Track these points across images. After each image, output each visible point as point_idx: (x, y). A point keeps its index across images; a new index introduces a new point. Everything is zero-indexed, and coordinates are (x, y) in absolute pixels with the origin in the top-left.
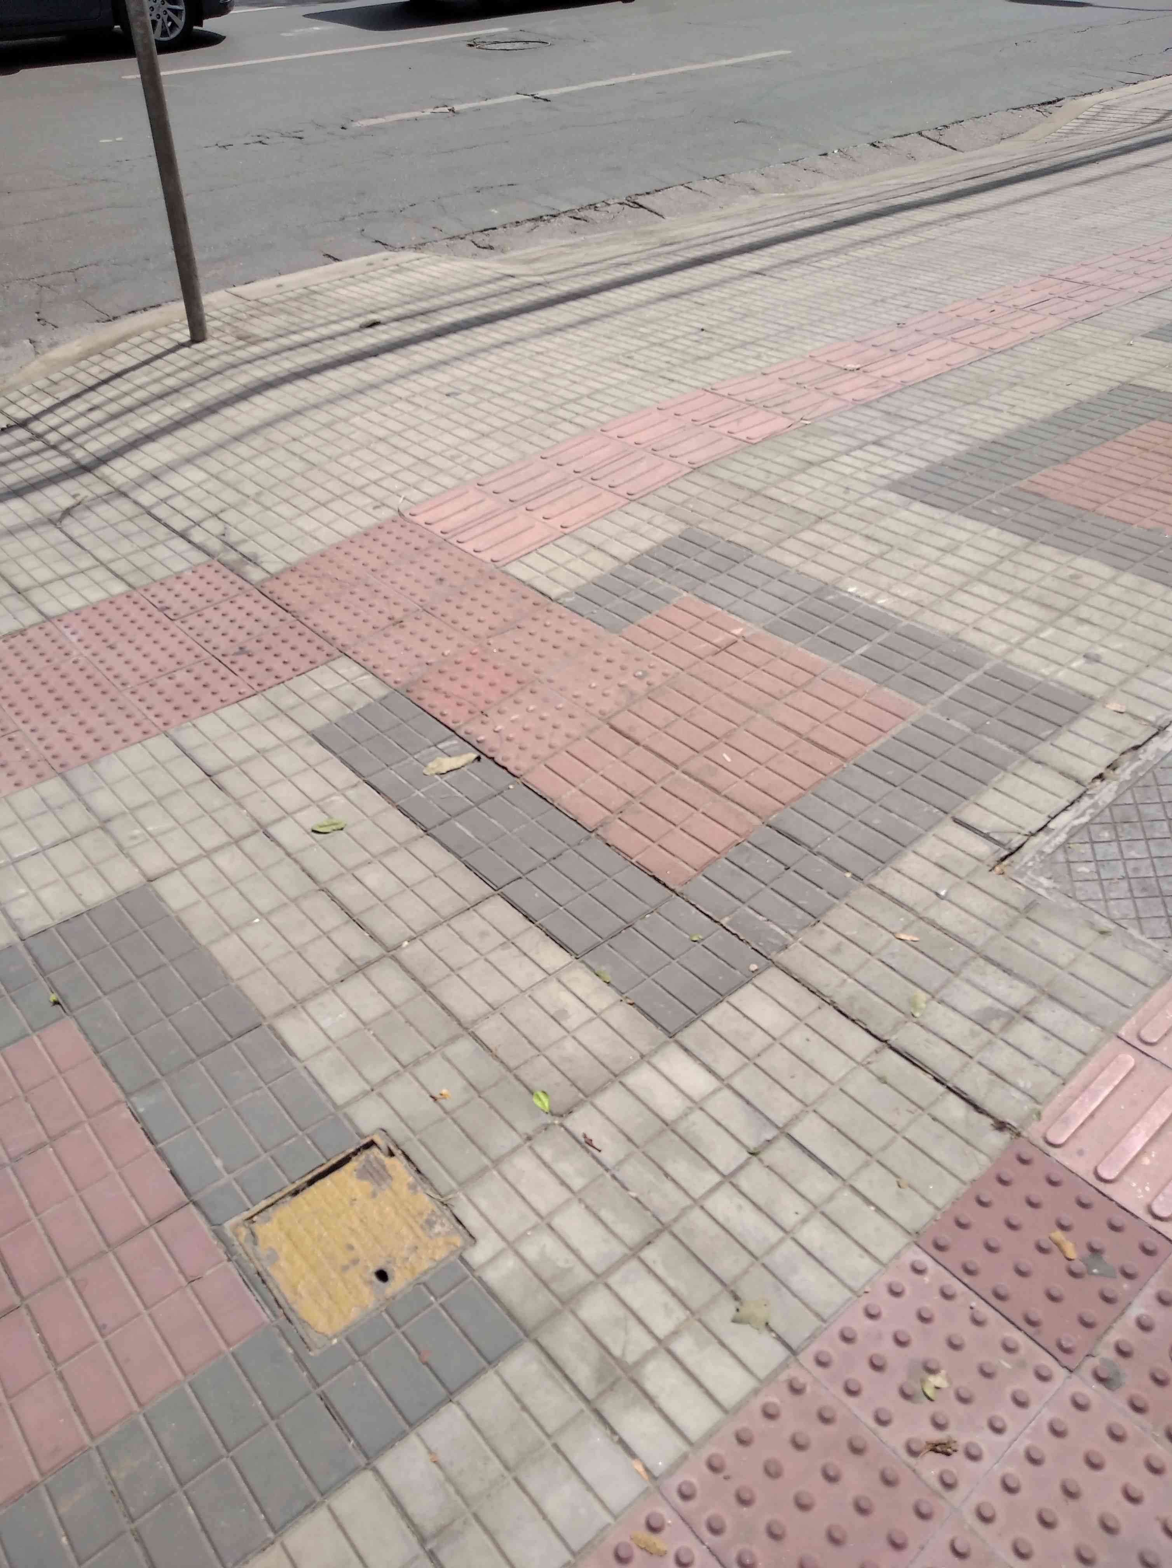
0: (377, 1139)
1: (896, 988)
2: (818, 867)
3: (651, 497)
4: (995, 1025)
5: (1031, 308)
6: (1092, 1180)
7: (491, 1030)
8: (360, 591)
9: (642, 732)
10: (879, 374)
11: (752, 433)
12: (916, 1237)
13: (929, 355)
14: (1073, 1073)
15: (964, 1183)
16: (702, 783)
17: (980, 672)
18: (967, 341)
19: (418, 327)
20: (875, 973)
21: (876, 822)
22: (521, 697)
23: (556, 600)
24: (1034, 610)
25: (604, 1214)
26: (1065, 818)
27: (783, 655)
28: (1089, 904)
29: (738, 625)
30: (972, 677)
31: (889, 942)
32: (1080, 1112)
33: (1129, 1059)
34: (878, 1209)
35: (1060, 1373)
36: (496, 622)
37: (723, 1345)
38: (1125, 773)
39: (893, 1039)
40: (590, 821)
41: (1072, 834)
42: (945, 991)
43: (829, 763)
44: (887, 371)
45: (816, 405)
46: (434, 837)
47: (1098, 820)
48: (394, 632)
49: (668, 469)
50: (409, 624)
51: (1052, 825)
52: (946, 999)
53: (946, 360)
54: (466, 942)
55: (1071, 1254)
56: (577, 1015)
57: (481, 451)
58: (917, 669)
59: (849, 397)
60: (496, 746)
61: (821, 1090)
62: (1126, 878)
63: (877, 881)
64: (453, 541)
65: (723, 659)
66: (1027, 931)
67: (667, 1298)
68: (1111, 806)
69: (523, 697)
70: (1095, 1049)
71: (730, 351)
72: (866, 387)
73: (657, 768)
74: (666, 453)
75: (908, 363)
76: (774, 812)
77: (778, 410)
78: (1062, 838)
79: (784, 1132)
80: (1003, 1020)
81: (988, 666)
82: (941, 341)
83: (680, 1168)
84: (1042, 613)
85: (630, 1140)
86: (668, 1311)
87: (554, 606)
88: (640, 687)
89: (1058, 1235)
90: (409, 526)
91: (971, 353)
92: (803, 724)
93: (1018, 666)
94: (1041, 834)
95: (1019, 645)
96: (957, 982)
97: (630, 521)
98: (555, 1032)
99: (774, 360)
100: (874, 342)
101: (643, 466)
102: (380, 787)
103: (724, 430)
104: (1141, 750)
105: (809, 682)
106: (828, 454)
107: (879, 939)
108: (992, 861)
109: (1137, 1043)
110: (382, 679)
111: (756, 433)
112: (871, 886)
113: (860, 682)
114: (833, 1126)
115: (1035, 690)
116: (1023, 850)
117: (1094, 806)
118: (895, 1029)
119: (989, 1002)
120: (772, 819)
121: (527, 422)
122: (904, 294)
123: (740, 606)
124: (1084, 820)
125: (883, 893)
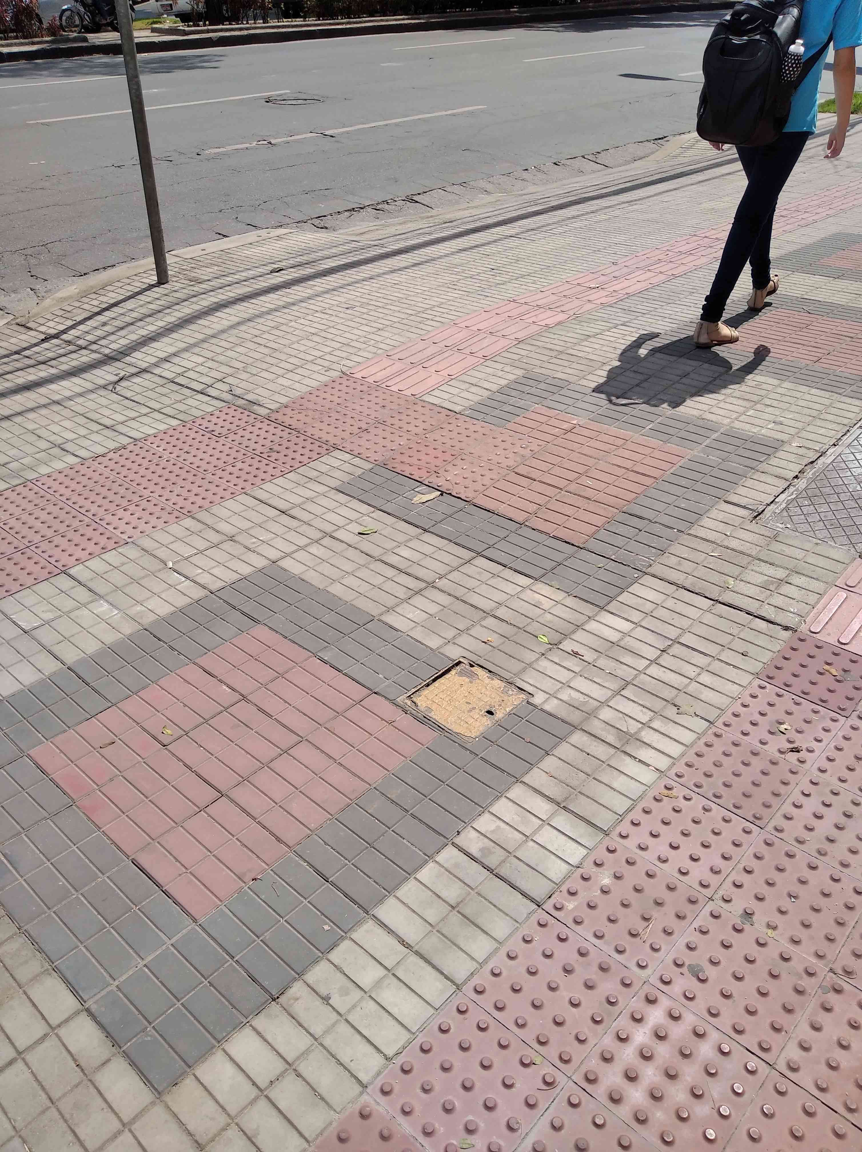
0: (462, 660)
1: (715, 578)
2: (657, 529)
3: (498, 357)
4: (772, 588)
5: (689, 253)
6: (837, 644)
7: (501, 612)
8: (335, 415)
9: (535, 474)
10: (611, 289)
11: (547, 322)
12: (757, 675)
13: (638, 279)
14: (817, 603)
15: (774, 652)
16: (579, 495)
17: (719, 433)
18: (658, 271)
19: (308, 271)
20: (701, 572)
21: (683, 505)
22: (455, 462)
23: (460, 413)
24: (740, 402)
25: (595, 679)
26: (783, 496)
27: (605, 432)
28: (805, 533)
29: (574, 419)
30: (715, 436)
31: (706, 558)
32: (824, 618)
33: (844, 594)
34: (734, 666)
35: (842, 720)
36: (426, 426)
37: (676, 723)
38: (810, 473)
39: (720, 599)
40: (520, 519)
41: (789, 503)
42: (741, 575)
43: (648, 481)
44: (616, 288)
45: (581, 306)
46: (432, 533)
47: (800, 496)
48: (364, 435)
49: (503, 343)
50: (373, 431)
51: (776, 500)
52: (744, 579)
53: (649, 282)
54: (472, 577)
55: (835, 673)
56: (547, 604)
57: (383, 338)
58: (683, 434)
59: (599, 302)
60: (451, 487)
61: (690, 623)
62: (821, 520)
63: (691, 532)
64: (384, 386)
65: (569, 436)
66: (776, 546)
67: (641, 708)
68: (805, 489)
69: (458, 462)
70: (825, 592)
71: (516, 280)
72: (606, 296)
73: (550, 491)
74: (499, 334)
75: (627, 283)
76: (625, 506)
77: (559, 310)
78: (784, 505)
79: (676, 641)
80: (775, 585)
81: (722, 430)
82: (642, 272)
83: (628, 659)
84: (745, 403)
85: (596, 651)
86: (644, 713)
87: (458, 416)
88: (527, 453)
89: (827, 667)
90: (352, 380)
91: (662, 277)
92: (629, 464)
93: (739, 429)
94: (772, 505)
95: (736, 419)
96: (747, 571)
97: (489, 370)
98: (538, 611)
99: (545, 284)
100: (602, 272)
101: (486, 342)
102: (389, 511)
103: (530, 321)
104: (815, 463)
105: (624, 444)
106: (598, 331)
107: (700, 557)
108: (750, 518)
109: (846, 587)
110: (366, 460)
111: (550, 321)
112: (689, 534)
113: (654, 442)
114: (701, 637)
115: (751, 440)
116: (765, 512)
117: (797, 490)
118: (719, 595)
119: (766, 578)
120: (624, 509)
121: (404, 321)
122: (610, 246)
123: (571, 409)
124: (794, 496)
125: (696, 537)
